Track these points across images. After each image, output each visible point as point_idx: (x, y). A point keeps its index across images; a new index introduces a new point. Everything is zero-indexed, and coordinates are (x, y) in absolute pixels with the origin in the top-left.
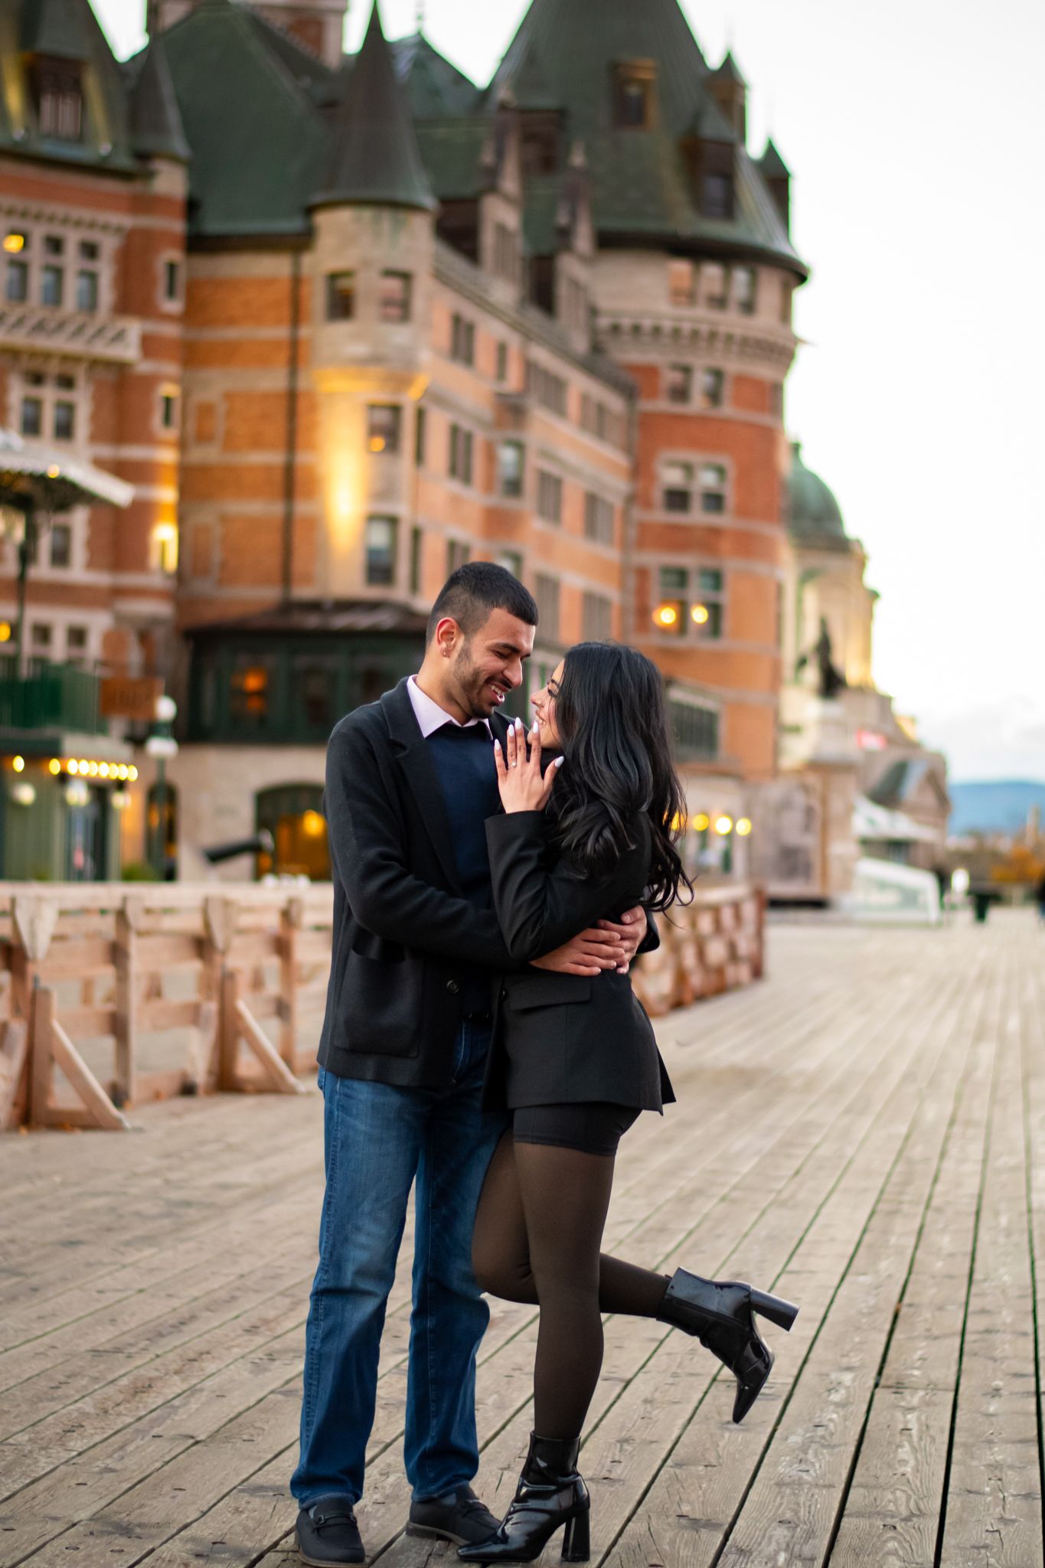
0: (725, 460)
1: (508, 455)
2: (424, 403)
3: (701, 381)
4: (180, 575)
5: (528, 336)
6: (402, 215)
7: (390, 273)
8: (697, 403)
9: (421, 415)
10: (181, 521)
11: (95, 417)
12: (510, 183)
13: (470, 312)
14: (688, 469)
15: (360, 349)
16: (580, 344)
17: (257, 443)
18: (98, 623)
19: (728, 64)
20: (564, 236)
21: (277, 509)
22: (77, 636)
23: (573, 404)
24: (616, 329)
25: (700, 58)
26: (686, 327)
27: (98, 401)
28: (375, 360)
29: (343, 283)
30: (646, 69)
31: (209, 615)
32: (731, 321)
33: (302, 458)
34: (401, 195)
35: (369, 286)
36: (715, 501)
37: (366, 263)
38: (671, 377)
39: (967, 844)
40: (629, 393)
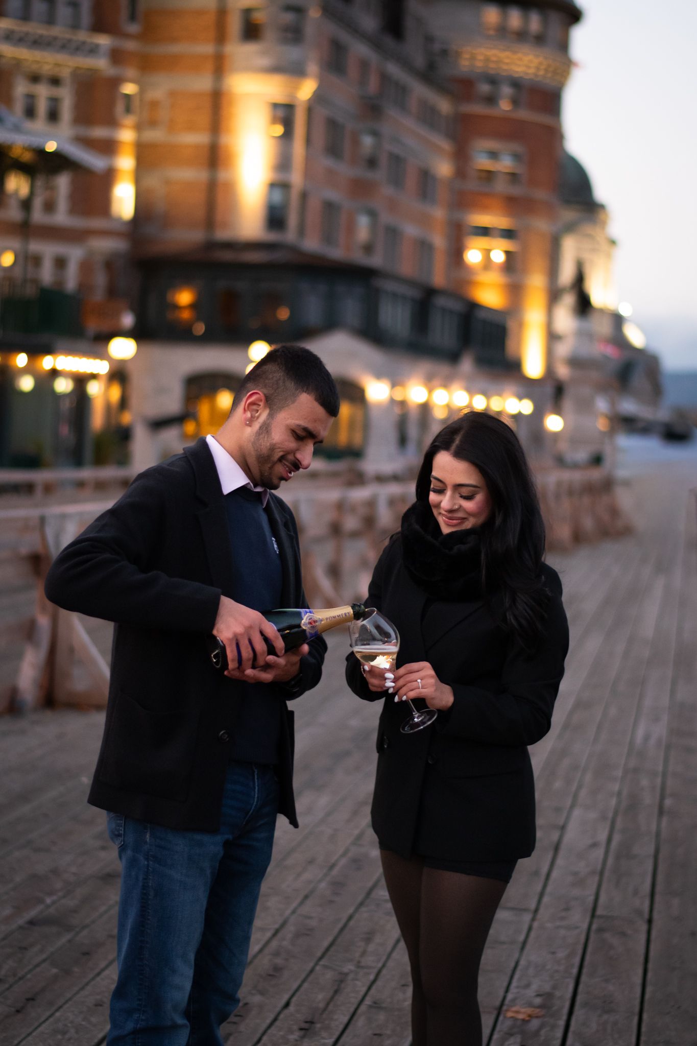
0: (519, 148)
1: (368, 141)
2: (310, 103)
3: (506, 90)
4: (134, 224)
5: (384, 54)
7: (288, 8)
8: (504, 106)
9: (308, 111)
10: (138, 181)
11: (75, 107)
13: (345, 38)
14: (493, 154)
15: (266, 63)
16: (420, 61)
17: (191, 127)
18: (75, 254)
21: (204, 175)
22: (60, 263)
23: (413, 105)
24: (445, 53)
26: (495, 52)
27: (79, 96)
28: (277, 71)
29: (253, 17)
31: (152, 250)
32: (527, 49)
33: (224, 140)
37: (271, 2)
38: (484, 88)
40: (453, 98)
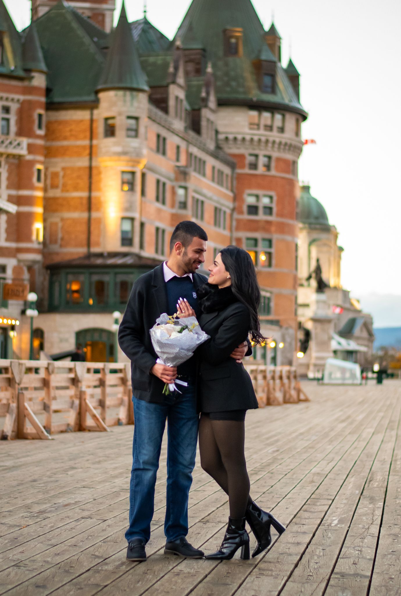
0: (272, 193)
1: (181, 192)
2: (145, 171)
3: (262, 160)
4: (44, 243)
5: (188, 142)
6: (135, 93)
7: (129, 117)
8: (261, 170)
9: (143, 175)
10: (45, 221)
11: (8, 179)
12: (181, 80)
13: (164, 133)
14: (257, 196)
15: (118, 149)
16: (212, 146)
17: (76, 188)
18: (11, 263)
19: (273, 28)
20: (205, 101)
21: (85, 215)
22: (3, 269)
23: (208, 171)
24: (227, 139)
25: (261, 26)
26: (256, 138)
27: (10, 172)
28: (125, 153)
29: (110, 122)
30: (238, 32)
31: (57, 259)
32: (274, 136)
33: (94, 194)
34: (135, 86)
35: (121, 123)
36: (269, 210)
37: (120, 114)
38: (250, 159)
39: (380, 353)
40: (232, 166)
